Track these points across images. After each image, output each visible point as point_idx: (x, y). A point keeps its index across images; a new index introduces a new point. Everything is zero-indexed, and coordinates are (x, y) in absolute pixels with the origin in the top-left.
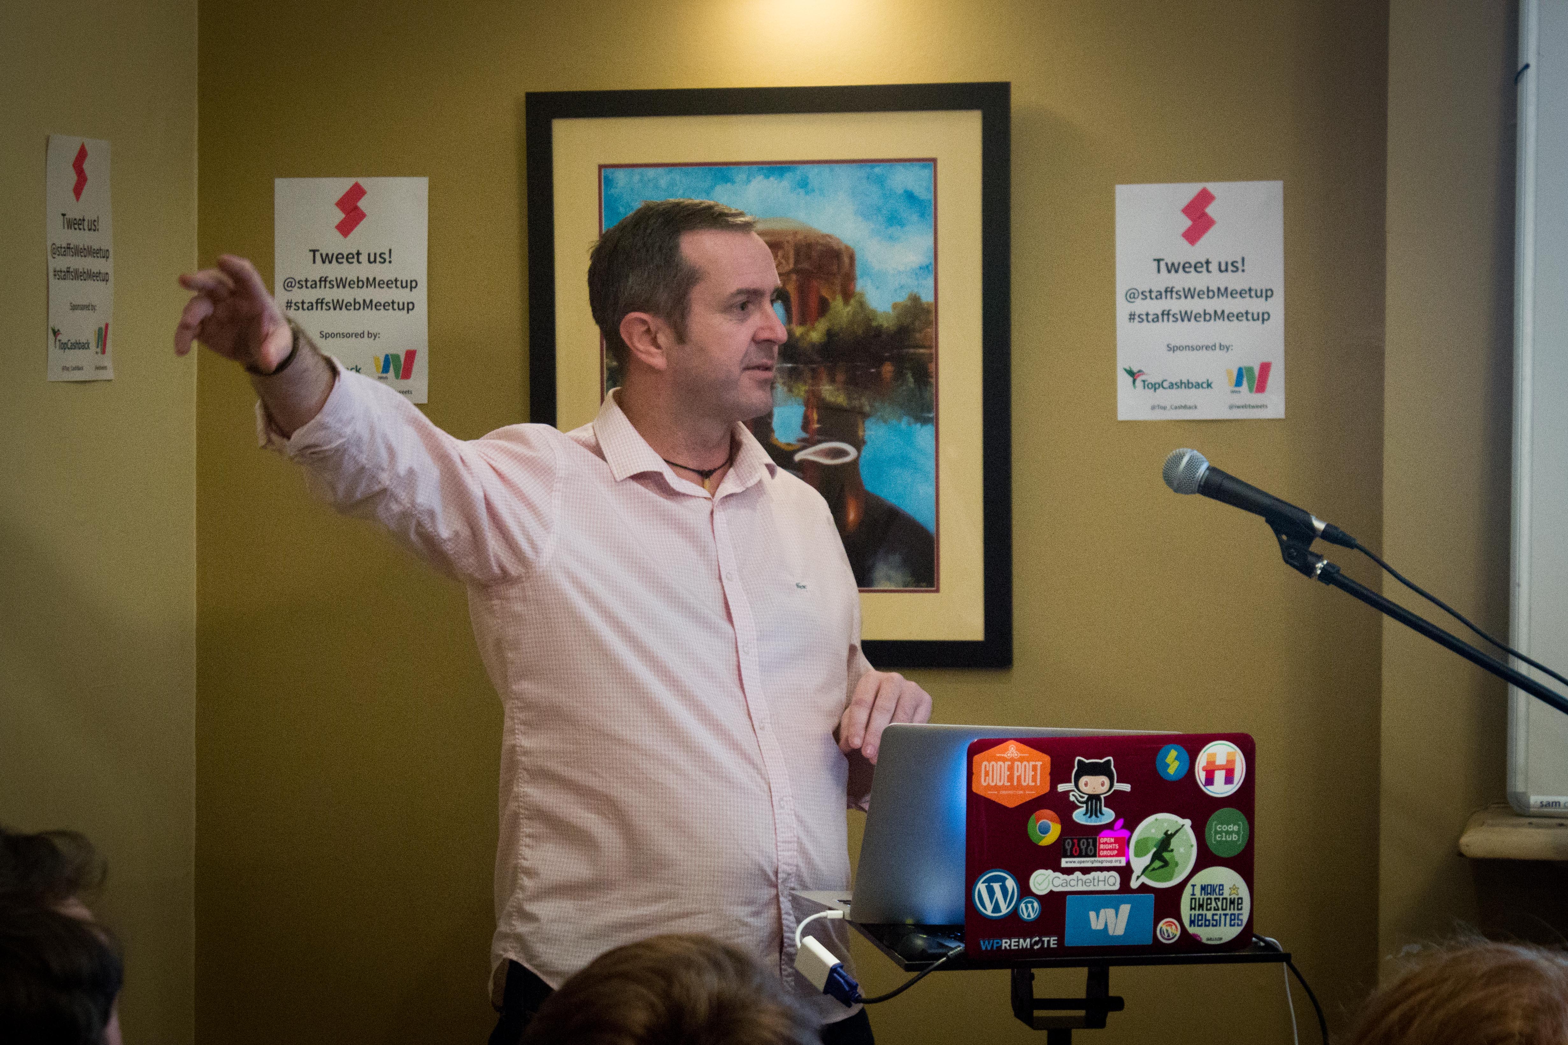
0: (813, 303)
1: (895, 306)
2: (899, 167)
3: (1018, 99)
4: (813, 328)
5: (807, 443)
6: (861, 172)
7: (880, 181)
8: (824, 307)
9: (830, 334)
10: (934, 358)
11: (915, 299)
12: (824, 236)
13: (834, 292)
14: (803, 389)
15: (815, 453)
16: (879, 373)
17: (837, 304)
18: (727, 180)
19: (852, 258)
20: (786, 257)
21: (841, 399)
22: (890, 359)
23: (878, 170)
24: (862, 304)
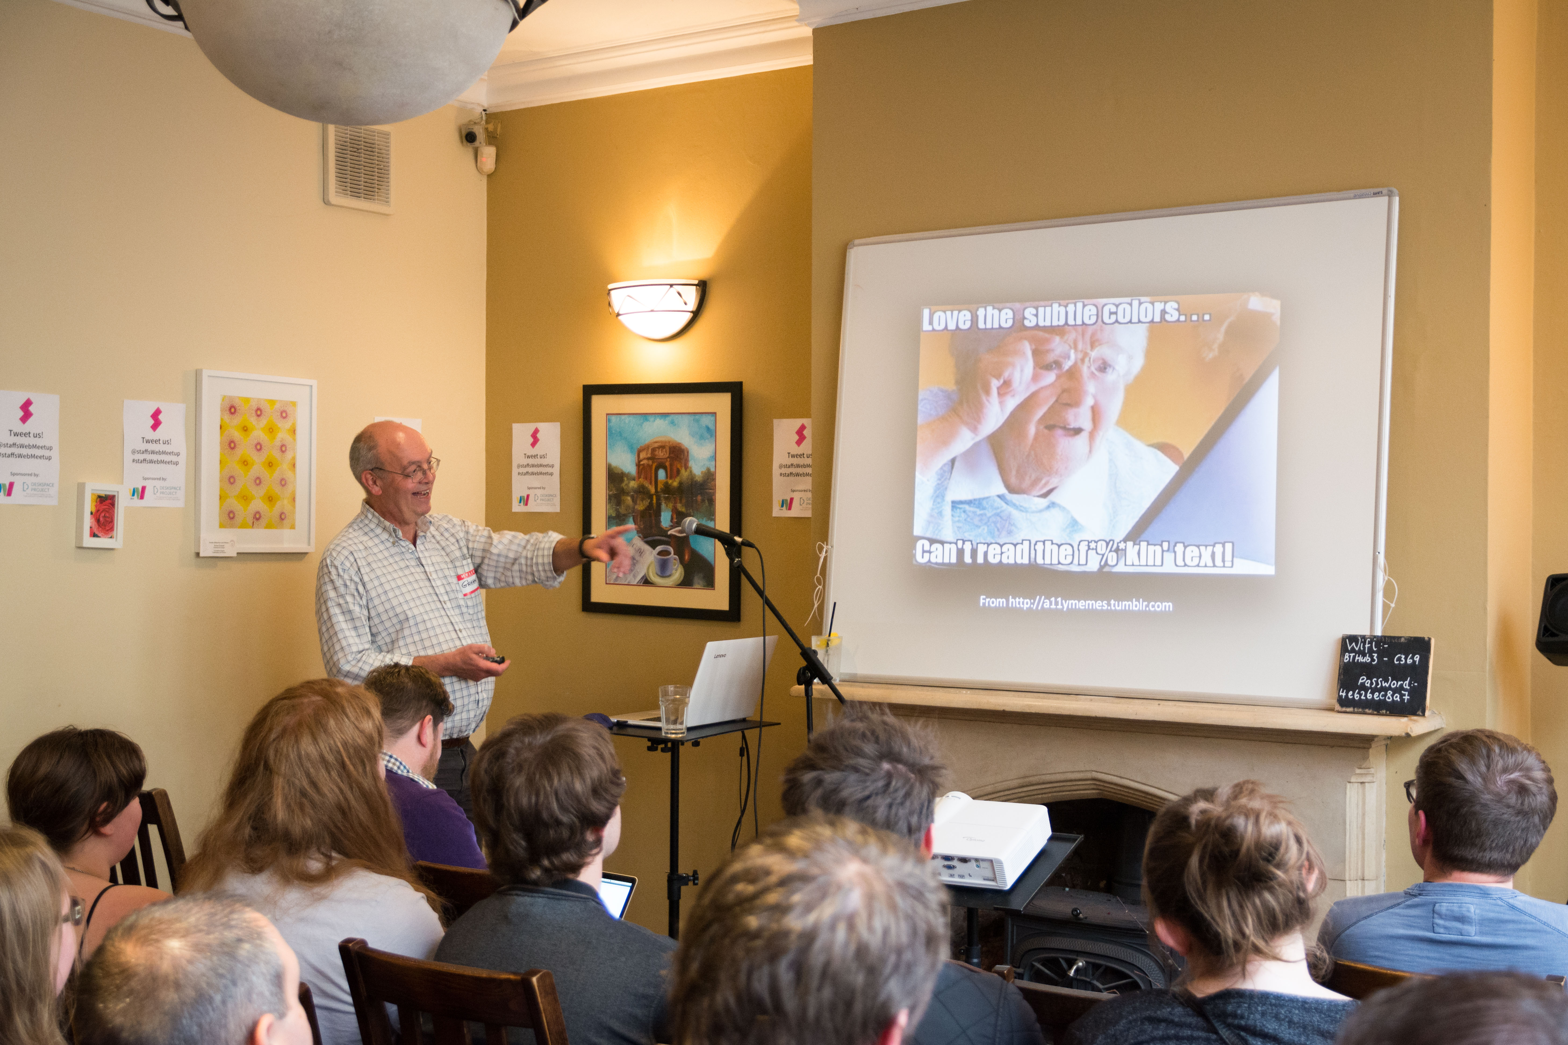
0: (675, 471)
1: (702, 473)
2: (704, 416)
3: (745, 388)
4: (675, 481)
5: (672, 527)
6: (692, 418)
7: (697, 421)
8: (678, 472)
9: (681, 483)
10: (714, 494)
11: (708, 470)
12: (679, 443)
13: (681, 467)
14: (671, 505)
15: (675, 531)
16: (696, 499)
17: (683, 471)
18: (647, 420)
19: (688, 452)
20: (666, 452)
21: (684, 510)
22: (701, 494)
23: (697, 417)
24: (691, 472)
